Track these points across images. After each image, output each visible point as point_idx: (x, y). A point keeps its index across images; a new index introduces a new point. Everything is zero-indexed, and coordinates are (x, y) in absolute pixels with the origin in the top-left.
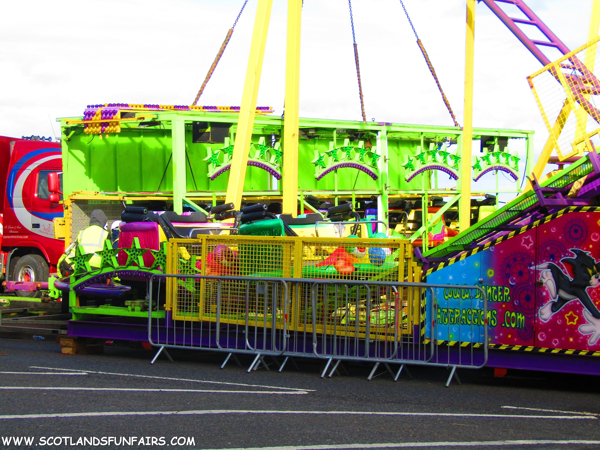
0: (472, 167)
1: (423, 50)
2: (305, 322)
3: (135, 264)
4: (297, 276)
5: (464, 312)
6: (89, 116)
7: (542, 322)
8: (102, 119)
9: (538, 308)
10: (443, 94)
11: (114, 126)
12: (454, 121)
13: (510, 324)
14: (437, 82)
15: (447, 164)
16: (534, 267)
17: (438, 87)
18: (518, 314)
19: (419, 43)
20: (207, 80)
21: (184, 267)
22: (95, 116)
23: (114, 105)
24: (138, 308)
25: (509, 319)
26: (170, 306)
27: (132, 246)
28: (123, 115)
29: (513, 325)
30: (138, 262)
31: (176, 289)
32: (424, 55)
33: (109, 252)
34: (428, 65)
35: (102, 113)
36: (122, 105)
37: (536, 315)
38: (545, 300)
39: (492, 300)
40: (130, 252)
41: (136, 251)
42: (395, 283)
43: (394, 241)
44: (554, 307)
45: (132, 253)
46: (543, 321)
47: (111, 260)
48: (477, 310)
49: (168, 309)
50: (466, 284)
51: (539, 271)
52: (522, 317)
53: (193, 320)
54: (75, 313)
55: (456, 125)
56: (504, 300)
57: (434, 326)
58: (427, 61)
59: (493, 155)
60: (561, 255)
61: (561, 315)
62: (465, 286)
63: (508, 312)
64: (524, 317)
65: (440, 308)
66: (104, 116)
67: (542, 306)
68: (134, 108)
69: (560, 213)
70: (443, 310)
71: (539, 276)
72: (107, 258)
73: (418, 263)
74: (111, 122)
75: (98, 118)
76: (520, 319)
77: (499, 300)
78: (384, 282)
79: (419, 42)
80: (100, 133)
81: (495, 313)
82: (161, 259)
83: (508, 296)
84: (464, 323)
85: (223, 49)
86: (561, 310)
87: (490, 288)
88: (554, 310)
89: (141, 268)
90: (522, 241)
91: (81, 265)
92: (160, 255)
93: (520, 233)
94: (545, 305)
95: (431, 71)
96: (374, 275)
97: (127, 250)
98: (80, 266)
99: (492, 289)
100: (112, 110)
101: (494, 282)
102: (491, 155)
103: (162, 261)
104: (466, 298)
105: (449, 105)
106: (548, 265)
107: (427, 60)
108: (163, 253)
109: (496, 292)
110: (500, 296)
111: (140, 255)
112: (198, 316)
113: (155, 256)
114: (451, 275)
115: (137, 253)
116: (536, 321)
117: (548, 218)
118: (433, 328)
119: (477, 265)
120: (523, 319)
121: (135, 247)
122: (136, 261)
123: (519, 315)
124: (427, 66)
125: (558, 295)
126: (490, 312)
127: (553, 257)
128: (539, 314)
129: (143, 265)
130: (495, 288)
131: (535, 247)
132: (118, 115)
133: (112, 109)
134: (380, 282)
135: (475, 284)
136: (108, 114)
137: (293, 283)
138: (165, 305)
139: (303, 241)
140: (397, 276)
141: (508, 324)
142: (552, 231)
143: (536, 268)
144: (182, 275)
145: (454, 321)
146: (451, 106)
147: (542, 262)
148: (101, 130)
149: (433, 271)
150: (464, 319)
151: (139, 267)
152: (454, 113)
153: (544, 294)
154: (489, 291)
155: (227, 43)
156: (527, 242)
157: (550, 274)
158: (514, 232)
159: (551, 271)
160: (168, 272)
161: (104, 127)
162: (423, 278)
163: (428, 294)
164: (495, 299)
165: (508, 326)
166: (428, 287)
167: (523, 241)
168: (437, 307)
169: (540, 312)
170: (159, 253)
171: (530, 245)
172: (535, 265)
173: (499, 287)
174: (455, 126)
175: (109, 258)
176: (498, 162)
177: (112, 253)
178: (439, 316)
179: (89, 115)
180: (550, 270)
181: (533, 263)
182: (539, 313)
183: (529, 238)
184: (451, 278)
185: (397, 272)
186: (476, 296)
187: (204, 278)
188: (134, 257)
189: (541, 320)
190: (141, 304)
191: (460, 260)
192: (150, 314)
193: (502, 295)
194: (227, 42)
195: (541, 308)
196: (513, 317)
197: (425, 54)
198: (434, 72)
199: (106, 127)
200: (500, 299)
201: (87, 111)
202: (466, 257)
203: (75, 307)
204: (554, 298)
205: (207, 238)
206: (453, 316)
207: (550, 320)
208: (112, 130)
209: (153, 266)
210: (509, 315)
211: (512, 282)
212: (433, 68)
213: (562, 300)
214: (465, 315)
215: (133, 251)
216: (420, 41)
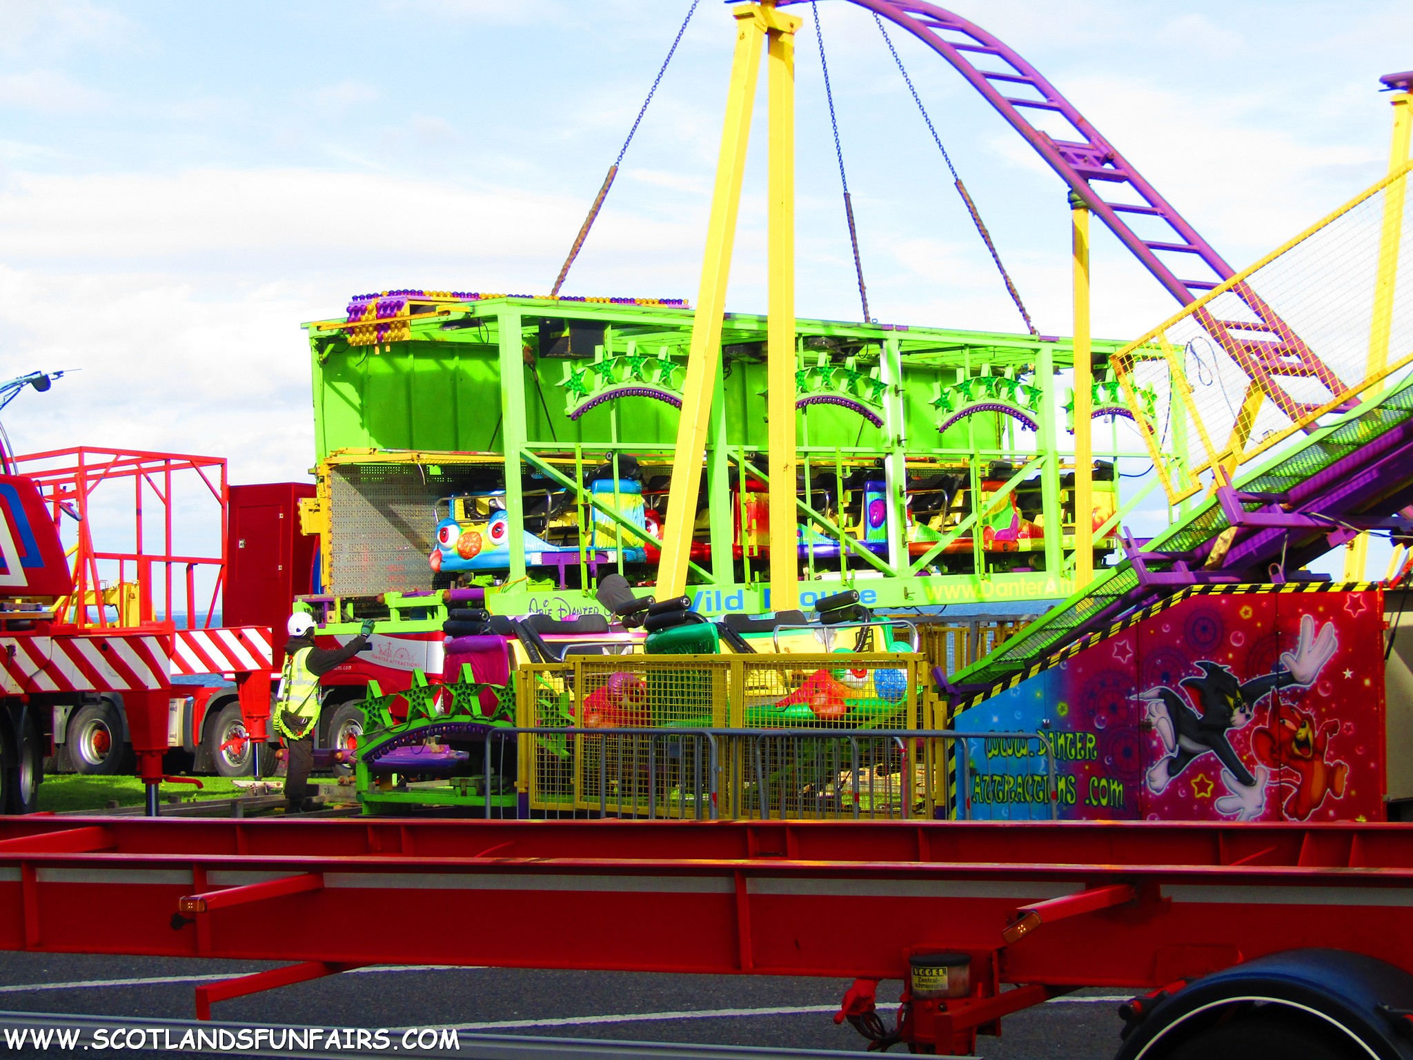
0: (1064, 407)
1: (967, 199)
2: (751, 807)
3: (465, 712)
4: (736, 726)
5: (1020, 780)
6: (356, 314)
7: (1153, 795)
8: (378, 317)
9: (1144, 769)
10: (1006, 277)
11: (399, 330)
12: (1029, 325)
13: (1097, 799)
14: (995, 256)
15: (1015, 401)
16: (1136, 696)
17: (996, 265)
18: (1111, 781)
19: (959, 186)
20: (572, 257)
21: (547, 713)
22: (366, 314)
23: (399, 293)
24: (472, 791)
25: (1096, 790)
26: (524, 785)
27: (460, 680)
28: (415, 310)
29: (1104, 802)
30: (471, 707)
31: (533, 754)
32: (969, 207)
33: (420, 691)
34: (978, 225)
35: (379, 307)
36: (413, 292)
37: (1142, 783)
38: (1155, 754)
39: (1067, 758)
40: (456, 690)
41: (467, 688)
42: (902, 731)
43: (898, 656)
44: (1172, 767)
45: (459, 692)
46: (1154, 792)
47: (424, 704)
48: (1042, 777)
49: (521, 789)
50: (1022, 731)
51: (1145, 704)
52: (1118, 786)
53: (560, 809)
54: (366, 802)
55: (1033, 331)
56: (1087, 757)
57: (969, 807)
58: (974, 219)
59: (1104, 387)
60: (1180, 673)
61: (1185, 780)
62: (1021, 734)
63: (1094, 778)
64: (1121, 786)
65: (979, 774)
66: (382, 312)
67: (1152, 765)
68: (434, 298)
69: (1177, 597)
70: (985, 778)
71: (1144, 712)
72: (418, 701)
73: (939, 696)
74: (392, 322)
75: (370, 317)
76: (1114, 790)
77: (1079, 757)
78: (883, 731)
79: (958, 184)
80: (376, 342)
81: (1073, 781)
82: (510, 701)
83: (1094, 748)
84: (1020, 800)
85: (600, 202)
86: (1184, 772)
87: (1063, 736)
88: (1173, 771)
89: (475, 719)
90: (1113, 650)
91: (375, 715)
92: (507, 694)
93: (1110, 636)
94: (1156, 763)
95: (983, 236)
96: (867, 719)
97: (452, 687)
98: (373, 718)
99: (1066, 738)
100: (395, 301)
101: (1069, 726)
102: (1100, 387)
103: (511, 704)
104: (1023, 755)
105: (1018, 296)
106: (1158, 691)
107: (976, 217)
108: (512, 689)
109: (1073, 743)
110: (1081, 749)
111: (473, 695)
112: (572, 801)
113: (498, 696)
114: (995, 715)
115: (469, 691)
116: (1143, 793)
117: (1157, 607)
118: (967, 811)
119: (1038, 695)
120: (1120, 791)
121: (464, 681)
122: (466, 706)
123: (1113, 784)
124: (976, 227)
125: (1177, 746)
126: (1063, 779)
127: (1167, 676)
128: (1148, 781)
129: (480, 712)
130: (1070, 736)
131: (1136, 660)
132: (406, 309)
133: (395, 299)
134: (877, 731)
135: (1037, 730)
136: (389, 308)
137: (729, 738)
138: (515, 783)
139: (744, 662)
140: (905, 719)
141: (1096, 799)
142: (1164, 631)
143: (1138, 698)
144: (545, 729)
145: (1004, 798)
146: (1022, 299)
147: (1149, 687)
148: (377, 337)
149: (965, 708)
150: (1019, 793)
151: (472, 716)
152: (1028, 312)
153: (1155, 743)
154: (1061, 741)
155: (607, 191)
156: (1123, 651)
157: (1163, 708)
158: (1100, 633)
159: (1165, 702)
160: (521, 725)
161: (382, 333)
162: (949, 721)
163: (958, 750)
164: (1071, 756)
165: (1095, 803)
166: (958, 738)
167: (1116, 650)
168: (973, 772)
169: (1150, 777)
170: (505, 689)
171: (1128, 656)
172: (1138, 692)
173: (1078, 734)
174: (1031, 333)
175: (422, 702)
176: (1114, 399)
177: (425, 693)
178: (978, 790)
179: (356, 311)
180: (1163, 700)
181: (1133, 689)
182: (1147, 778)
183: (1125, 644)
184: (995, 719)
185: (905, 711)
186: (1039, 751)
187: (581, 732)
188: (464, 699)
189: (1150, 790)
190: (477, 782)
191: (1011, 687)
192: (489, 800)
193: (1083, 747)
194: (606, 188)
195: (1150, 769)
196: (1104, 786)
197: (970, 205)
198: (989, 237)
199: (386, 331)
200: (1081, 755)
201: (352, 306)
202: (1020, 682)
203: (366, 791)
204: (1172, 751)
205: (583, 661)
206: (1002, 788)
207: (1167, 790)
208: (395, 337)
209: (496, 714)
210: (1096, 784)
211: (1100, 725)
212: (987, 231)
213: (1185, 754)
214: (1022, 785)
215: (461, 687)
216: (961, 183)
